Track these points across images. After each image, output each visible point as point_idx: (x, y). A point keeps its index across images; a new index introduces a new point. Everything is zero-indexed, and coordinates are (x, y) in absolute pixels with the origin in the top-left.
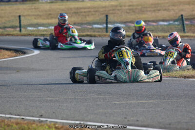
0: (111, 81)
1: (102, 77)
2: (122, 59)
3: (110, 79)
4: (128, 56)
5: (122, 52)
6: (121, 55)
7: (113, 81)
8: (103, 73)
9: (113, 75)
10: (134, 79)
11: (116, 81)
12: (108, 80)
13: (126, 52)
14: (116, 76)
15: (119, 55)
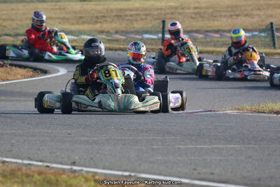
0: (93, 108)
1: (81, 103)
2: (109, 80)
3: (92, 106)
4: (117, 76)
5: (109, 71)
6: (108, 74)
7: (97, 109)
8: (83, 99)
9: (96, 101)
10: (125, 106)
11: (100, 110)
12: (89, 108)
13: (115, 71)
14: (100, 102)
15: (106, 74)
